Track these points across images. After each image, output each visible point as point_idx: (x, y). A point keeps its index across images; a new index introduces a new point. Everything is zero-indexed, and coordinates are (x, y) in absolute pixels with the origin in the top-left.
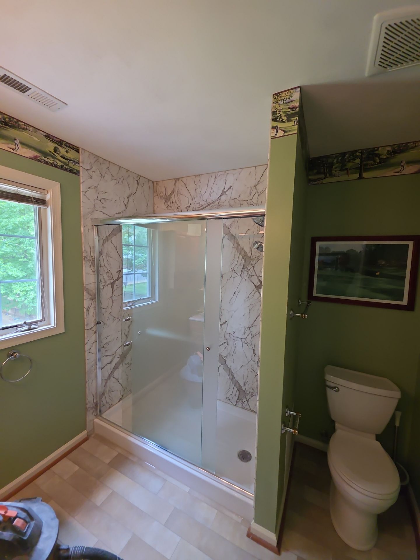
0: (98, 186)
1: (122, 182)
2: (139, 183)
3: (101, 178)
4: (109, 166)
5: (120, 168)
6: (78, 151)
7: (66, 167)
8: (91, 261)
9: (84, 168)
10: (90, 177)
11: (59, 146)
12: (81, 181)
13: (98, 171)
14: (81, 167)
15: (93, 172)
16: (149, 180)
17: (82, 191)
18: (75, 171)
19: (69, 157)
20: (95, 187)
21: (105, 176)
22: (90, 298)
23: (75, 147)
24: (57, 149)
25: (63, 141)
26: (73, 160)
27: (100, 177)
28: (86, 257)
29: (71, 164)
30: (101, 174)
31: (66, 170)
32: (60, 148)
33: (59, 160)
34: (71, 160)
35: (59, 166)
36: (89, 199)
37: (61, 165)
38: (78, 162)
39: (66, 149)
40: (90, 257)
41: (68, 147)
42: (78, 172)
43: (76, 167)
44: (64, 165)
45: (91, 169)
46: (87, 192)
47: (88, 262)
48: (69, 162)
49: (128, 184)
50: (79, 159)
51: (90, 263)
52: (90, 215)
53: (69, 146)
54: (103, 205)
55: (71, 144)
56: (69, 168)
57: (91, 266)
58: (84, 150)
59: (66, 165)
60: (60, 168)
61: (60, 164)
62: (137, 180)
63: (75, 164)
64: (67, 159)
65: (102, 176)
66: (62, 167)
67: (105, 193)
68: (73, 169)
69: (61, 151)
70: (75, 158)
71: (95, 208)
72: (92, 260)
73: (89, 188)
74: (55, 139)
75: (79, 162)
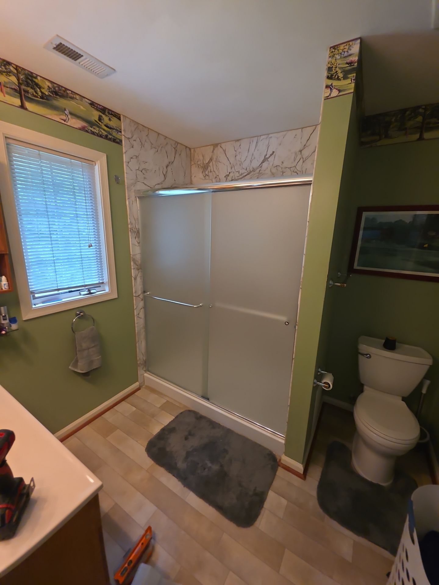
0: (139, 156)
1: (161, 150)
2: (177, 150)
4: (148, 133)
5: (158, 135)
6: (119, 119)
7: (110, 137)
8: (136, 232)
9: (126, 137)
10: (132, 146)
11: (103, 114)
12: (124, 151)
13: (138, 139)
14: (123, 136)
15: (134, 140)
16: (186, 147)
17: (125, 162)
18: (118, 141)
19: (112, 126)
20: (137, 157)
21: (145, 145)
22: (137, 268)
23: (116, 114)
24: (101, 117)
25: (106, 108)
26: (115, 128)
27: (141, 146)
28: (132, 229)
29: (114, 133)
30: (142, 143)
31: (110, 139)
32: (103, 116)
33: (104, 130)
34: (114, 129)
35: (104, 136)
36: (132, 170)
37: (106, 135)
39: (109, 118)
40: (135, 229)
41: (111, 115)
42: (121, 141)
43: (118, 136)
44: (108, 135)
45: (132, 138)
46: (129, 163)
47: (133, 234)
48: (112, 131)
49: (166, 152)
50: (121, 126)
51: (136, 235)
52: (133, 186)
53: (112, 113)
54: (144, 176)
55: (113, 112)
56: (113, 137)
57: (136, 238)
58: (125, 117)
59: (111, 135)
60: (104, 138)
61: (105, 133)
62: (175, 147)
63: (118, 133)
64: (111, 128)
65: (142, 145)
66: (106, 137)
67: (146, 162)
68: (116, 138)
69: (105, 119)
70: (117, 126)
71: (137, 179)
73: (132, 158)
74: (99, 106)
75: (121, 131)
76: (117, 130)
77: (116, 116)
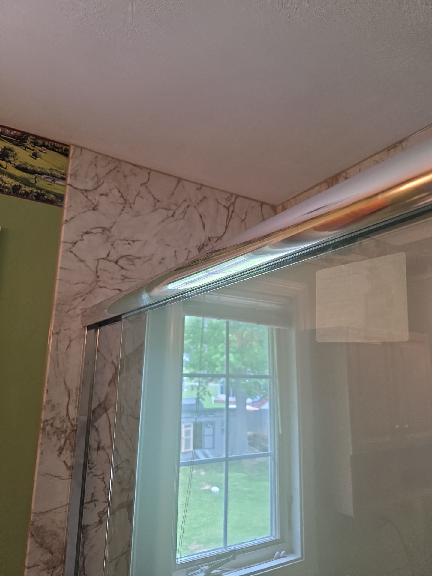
0: (112, 227)
1: (185, 212)
2: (233, 212)
3: (124, 207)
4: (149, 179)
5: (179, 182)
6: (65, 153)
7: (28, 189)
8: (65, 432)
9: (76, 189)
10: (93, 206)
11: (17, 145)
12: (65, 218)
13: (115, 192)
14: (68, 187)
15: (102, 195)
16: (262, 204)
17: (64, 242)
18: (52, 196)
19: (39, 168)
20: (104, 229)
21: (134, 203)
23: (58, 145)
24: (10, 152)
25: (29, 134)
26: (49, 172)
27: (122, 206)
28: (50, 422)
29: (43, 183)
30: (125, 200)
31: (26, 195)
32: (17, 149)
33: (11, 176)
34: (42, 174)
35: (7, 188)
36: (81, 261)
37: (15, 186)
38: (62, 176)
39: (33, 152)
40: (63, 421)
41: (40, 146)
42: (61, 198)
44: (22, 185)
45: (96, 189)
46: (78, 244)
47: (55, 438)
49: (201, 217)
50: (67, 169)
51: (63, 441)
53: (43, 143)
54: (123, 272)
55: (49, 140)
56: (35, 191)
57: (64, 452)
58: (82, 148)
59: (27, 183)
60: (9, 193)
61: (12, 183)
62: (227, 206)
63: (54, 180)
64: (33, 172)
65: (125, 203)
66: (15, 191)
67: (134, 241)
68: (48, 192)
69: (18, 155)
70: (54, 168)
71: (97, 282)
72: (69, 431)
73: (87, 233)
74: (8, 131)
75: (65, 177)
76: (53, 176)
77: (56, 147)
